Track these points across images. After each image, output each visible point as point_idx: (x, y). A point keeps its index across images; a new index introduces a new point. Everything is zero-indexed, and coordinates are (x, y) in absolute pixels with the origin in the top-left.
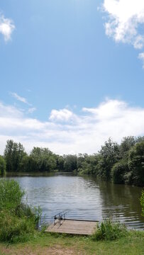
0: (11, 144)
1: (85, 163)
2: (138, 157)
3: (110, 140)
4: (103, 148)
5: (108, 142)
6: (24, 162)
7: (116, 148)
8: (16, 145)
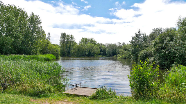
0: (64, 36)
1: (122, 50)
2: (160, 45)
3: (139, 32)
4: (133, 38)
5: (138, 33)
6: (74, 49)
7: (145, 38)
8: (68, 36)
